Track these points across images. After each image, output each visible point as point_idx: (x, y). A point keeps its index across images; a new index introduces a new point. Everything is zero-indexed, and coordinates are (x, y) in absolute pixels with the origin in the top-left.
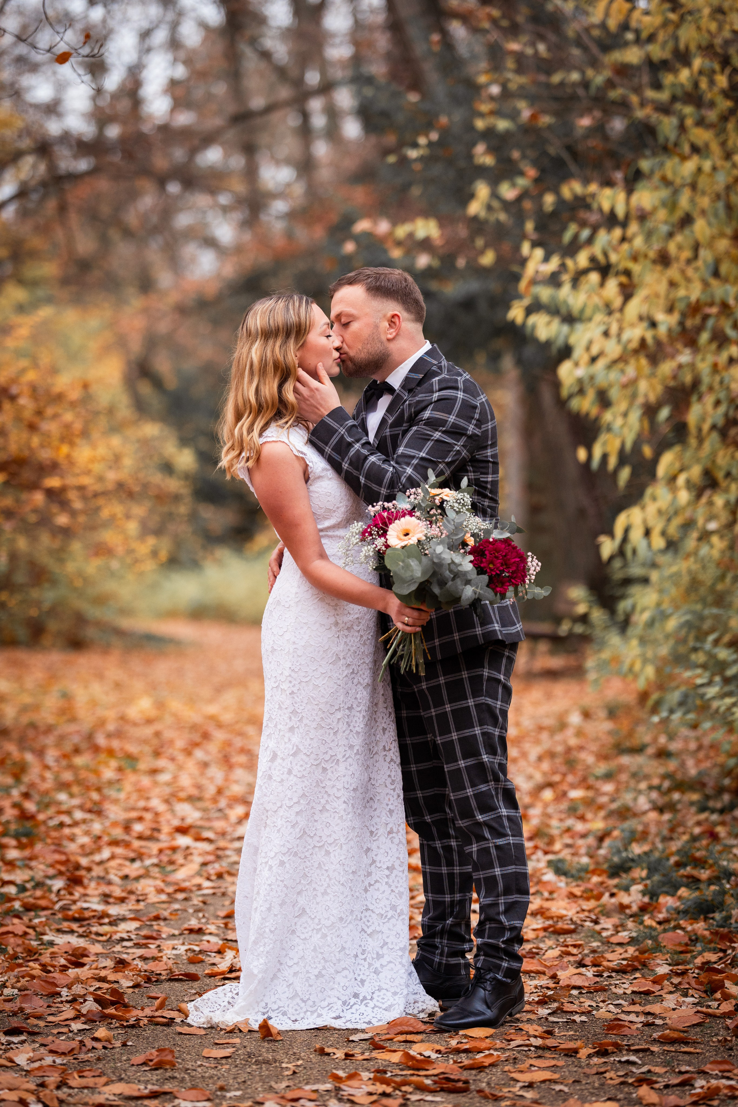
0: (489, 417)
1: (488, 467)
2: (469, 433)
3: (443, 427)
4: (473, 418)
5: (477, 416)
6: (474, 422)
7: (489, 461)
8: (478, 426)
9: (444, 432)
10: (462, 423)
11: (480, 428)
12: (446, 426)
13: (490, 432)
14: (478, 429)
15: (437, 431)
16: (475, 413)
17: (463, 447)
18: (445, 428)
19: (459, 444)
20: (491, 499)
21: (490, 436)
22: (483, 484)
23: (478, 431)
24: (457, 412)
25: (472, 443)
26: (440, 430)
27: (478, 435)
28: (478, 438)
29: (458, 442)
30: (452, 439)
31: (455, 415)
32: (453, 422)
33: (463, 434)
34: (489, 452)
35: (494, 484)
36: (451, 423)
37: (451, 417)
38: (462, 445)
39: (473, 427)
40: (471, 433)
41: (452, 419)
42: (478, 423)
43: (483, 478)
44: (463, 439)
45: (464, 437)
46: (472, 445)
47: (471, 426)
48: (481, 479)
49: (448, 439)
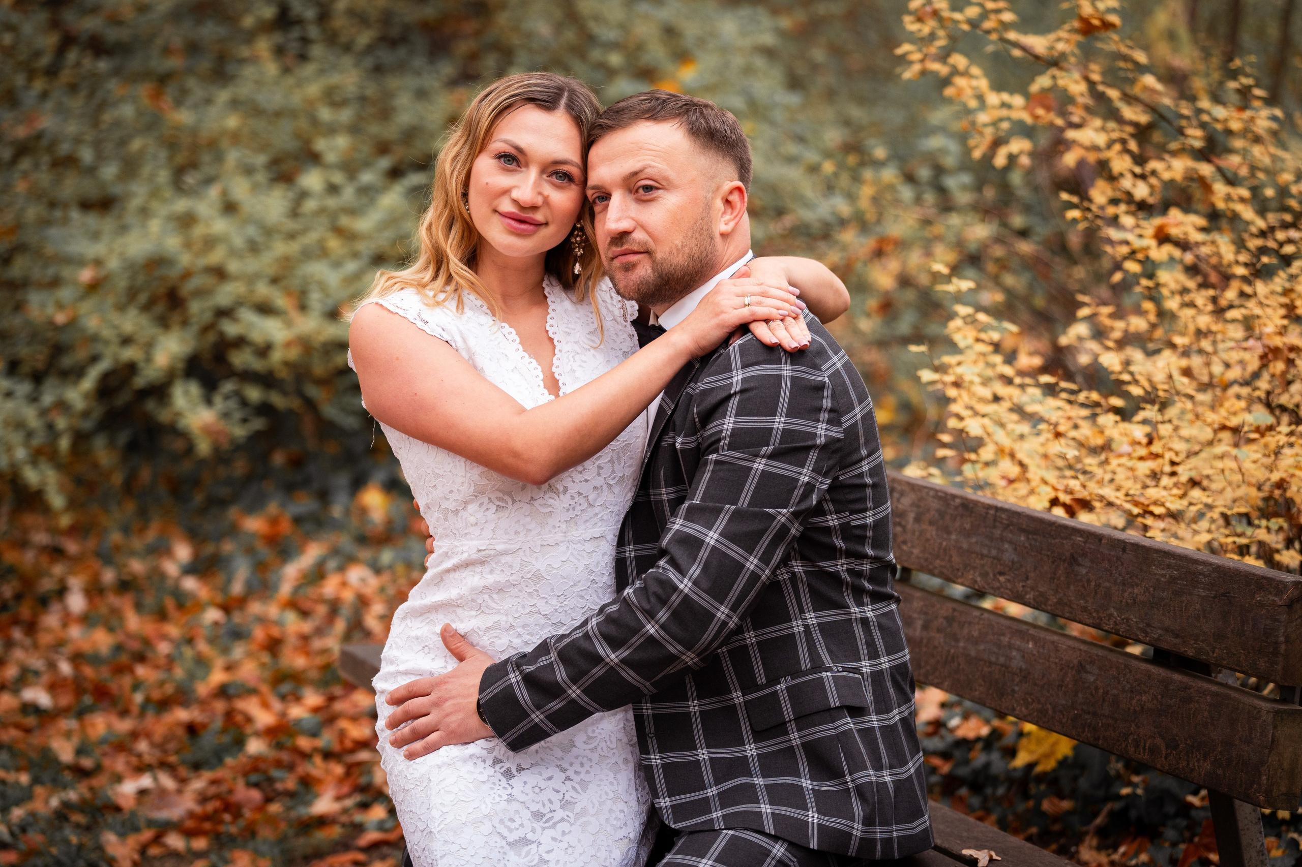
0: (853, 396)
1: (864, 499)
2: (821, 440)
3: (768, 445)
4: (820, 409)
5: (827, 403)
6: (824, 416)
7: (864, 486)
8: (834, 421)
9: (772, 456)
10: (801, 425)
11: (839, 424)
12: (772, 442)
13: (860, 426)
14: (835, 429)
15: (757, 456)
16: (823, 398)
17: (814, 475)
18: (771, 448)
19: (805, 471)
20: (876, 559)
21: (861, 433)
22: (858, 532)
23: (836, 433)
24: (786, 405)
25: (829, 459)
26: (762, 452)
27: (839, 440)
28: (838, 445)
29: (803, 467)
30: (790, 464)
31: (784, 413)
32: (783, 429)
33: (808, 449)
34: (865, 467)
35: (881, 525)
36: (780, 432)
37: (777, 419)
38: (812, 471)
39: (824, 426)
40: (823, 441)
41: (779, 422)
42: (832, 415)
43: (856, 521)
44: (810, 457)
45: (811, 453)
46: (831, 462)
47: (820, 425)
48: (854, 523)
49: (781, 468)
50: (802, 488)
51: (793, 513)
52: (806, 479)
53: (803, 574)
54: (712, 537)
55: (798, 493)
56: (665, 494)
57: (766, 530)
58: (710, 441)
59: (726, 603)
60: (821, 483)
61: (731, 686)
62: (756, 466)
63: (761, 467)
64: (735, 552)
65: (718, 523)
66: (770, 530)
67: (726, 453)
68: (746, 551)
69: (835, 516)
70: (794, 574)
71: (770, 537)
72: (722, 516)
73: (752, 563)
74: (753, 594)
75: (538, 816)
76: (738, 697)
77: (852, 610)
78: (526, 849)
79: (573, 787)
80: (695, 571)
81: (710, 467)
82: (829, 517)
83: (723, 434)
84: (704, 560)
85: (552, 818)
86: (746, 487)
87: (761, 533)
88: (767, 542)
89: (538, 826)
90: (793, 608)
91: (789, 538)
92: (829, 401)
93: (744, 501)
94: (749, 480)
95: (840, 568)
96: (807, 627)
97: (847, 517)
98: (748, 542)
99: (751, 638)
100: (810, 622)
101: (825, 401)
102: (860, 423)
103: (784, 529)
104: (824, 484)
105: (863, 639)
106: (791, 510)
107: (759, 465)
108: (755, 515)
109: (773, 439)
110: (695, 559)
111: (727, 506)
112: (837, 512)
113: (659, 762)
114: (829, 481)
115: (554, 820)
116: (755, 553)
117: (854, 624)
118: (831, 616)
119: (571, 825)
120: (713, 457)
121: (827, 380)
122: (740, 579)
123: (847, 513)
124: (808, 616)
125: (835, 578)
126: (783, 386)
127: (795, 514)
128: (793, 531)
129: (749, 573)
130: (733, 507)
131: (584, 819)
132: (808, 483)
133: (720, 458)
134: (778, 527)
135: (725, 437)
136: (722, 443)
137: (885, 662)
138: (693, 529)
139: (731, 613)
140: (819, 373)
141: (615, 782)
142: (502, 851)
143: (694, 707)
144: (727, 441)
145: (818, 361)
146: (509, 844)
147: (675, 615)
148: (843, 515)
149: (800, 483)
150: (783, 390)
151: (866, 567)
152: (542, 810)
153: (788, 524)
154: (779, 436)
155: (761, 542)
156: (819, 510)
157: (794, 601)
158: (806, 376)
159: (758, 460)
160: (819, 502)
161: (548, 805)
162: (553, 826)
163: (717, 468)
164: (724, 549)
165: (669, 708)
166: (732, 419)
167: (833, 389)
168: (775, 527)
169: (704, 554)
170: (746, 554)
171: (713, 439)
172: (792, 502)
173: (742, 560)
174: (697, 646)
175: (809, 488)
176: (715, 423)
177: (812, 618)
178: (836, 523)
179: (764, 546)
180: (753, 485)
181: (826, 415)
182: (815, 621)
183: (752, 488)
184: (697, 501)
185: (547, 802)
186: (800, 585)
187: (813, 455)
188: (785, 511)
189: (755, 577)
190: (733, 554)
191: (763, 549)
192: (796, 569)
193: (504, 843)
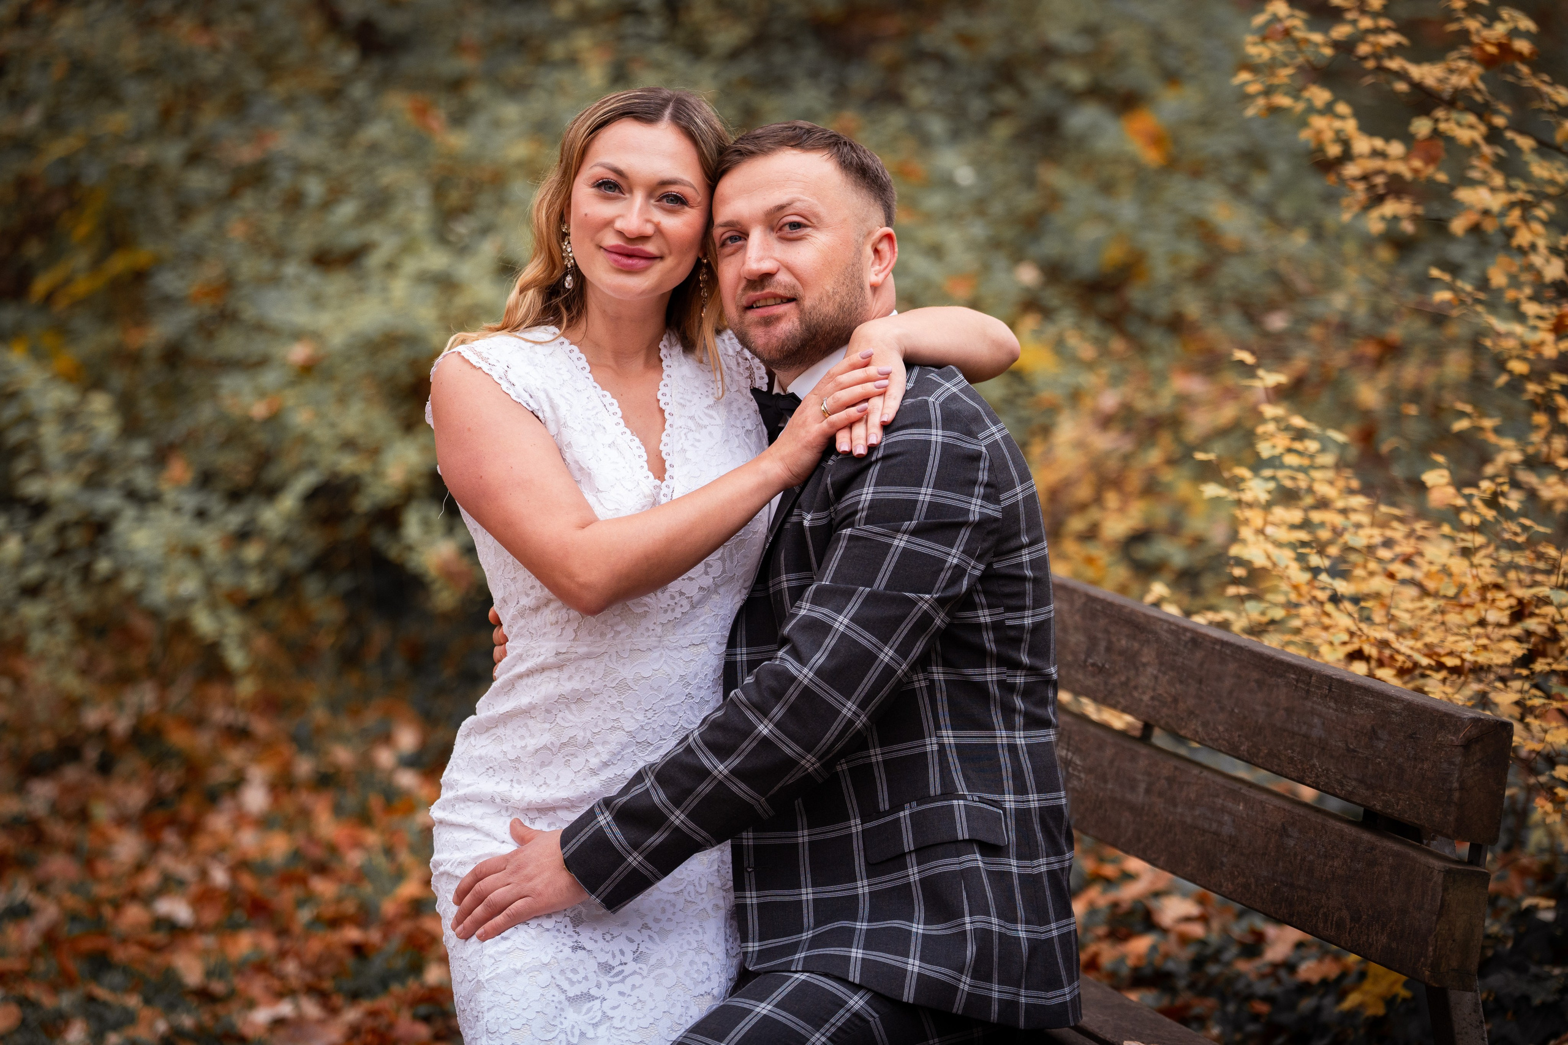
0: (1014, 474)
1: (1022, 595)
2: (974, 517)
3: (911, 520)
4: (974, 482)
5: (983, 476)
6: (979, 490)
7: (1023, 579)
8: (990, 497)
9: (915, 532)
10: (951, 499)
11: (997, 501)
12: (915, 517)
13: (1021, 509)
14: (992, 506)
15: (898, 531)
16: (978, 470)
17: (964, 557)
18: (914, 522)
19: (954, 551)
20: (1031, 670)
21: (1022, 517)
22: (1012, 633)
23: (993, 511)
24: (934, 475)
25: (984, 540)
26: (904, 527)
27: (996, 520)
28: (995, 526)
29: (952, 546)
30: (936, 542)
31: (931, 484)
32: (930, 502)
33: (959, 526)
34: (1026, 557)
35: (1041, 628)
36: (925, 506)
37: (923, 490)
38: (963, 552)
39: (979, 502)
40: (977, 518)
41: (925, 494)
42: (989, 490)
43: (1011, 620)
44: (961, 536)
45: (962, 532)
46: (986, 545)
47: (974, 501)
48: (1009, 623)
49: (926, 546)
50: (950, 572)
51: (937, 600)
52: (955, 561)
53: (943, 684)
54: (841, 622)
55: (945, 576)
56: (786, 581)
57: (905, 617)
58: (844, 514)
59: (854, 698)
60: (973, 567)
61: (850, 812)
62: (896, 542)
63: (902, 544)
64: (866, 639)
65: (849, 606)
66: (909, 618)
67: (862, 527)
68: (880, 640)
69: (987, 612)
70: (932, 682)
71: (909, 626)
72: (854, 599)
73: (887, 654)
74: (886, 690)
75: (606, 968)
76: (856, 826)
77: (998, 733)
78: (589, 1005)
79: (650, 937)
80: (819, 659)
81: (843, 544)
82: (980, 613)
83: (860, 506)
84: (830, 648)
85: (623, 971)
86: (884, 567)
87: (899, 620)
88: (906, 632)
89: (604, 980)
90: (928, 723)
91: (932, 629)
92: (986, 473)
93: (881, 582)
94: (888, 559)
95: (989, 678)
96: (942, 746)
97: (1000, 615)
98: (883, 630)
99: (876, 755)
100: (946, 741)
101: (980, 473)
102: (1021, 504)
103: (926, 620)
104: (977, 569)
105: (1010, 770)
106: (935, 596)
107: (900, 542)
108: (893, 599)
109: (917, 513)
110: (820, 646)
111: (861, 588)
112: (990, 607)
113: (755, 901)
114: (982, 567)
115: (624, 974)
116: (891, 643)
117: (1000, 751)
118: (973, 737)
119: (644, 978)
120: (847, 531)
121: (984, 449)
122: (871, 671)
123: (1002, 610)
124: (944, 733)
125: (980, 690)
126: (932, 452)
127: (941, 602)
128: (938, 622)
129: (882, 666)
130: (868, 589)
131: (659, 971)
132: (957, 566)
133: (856, 533)
134: (919, 614)
135: (863, 510)
136: (858, 516)
137: (1034, 800)
138: (820, 613)
139: (859, 711)
140: (975, 441)
141: (700, 931)
142: (559, 1007)
143: (803, 837)
144: (865, 513)
145: (974, 428)
146: (569, 999)
147: (793, 711)
148: (996, 611)
149: (947, 565)
150: (931, 458)
151: (1020, 680)
152: (611, 962)
153: (932, 612)
154: (925, 509)
155: (899, 631)
156: (967, 602)
157: (930, 714)
158: (959, 443)
159: (899, 536)
160: (970, 591)
161: (619, 956)
162: (622, 981)
163: (852, 544)
164: (854, 636)
165: (773, 838)
166: (871, 489)
167: (991, 460)
168: (915, 615)
169: (830, 642)
170: (880, 644)
171: (848, 512)
172: (937, 586)
173: (875, 650)
174: (818, 747)
175: (959, 572)
176: (851, 494)
177: (949, 737)
178: (988, 620)
179: (902, 636)
180: (892, 565)
181: (982, 490)
182: (952, 741)
183: (891, 568)
184: (826, 582)
185: (617, 953)
186: (938, 696)
187: (964, 535)
188: (927, 596)
189: (889, 671)
190: (864, 643)
191: (900, 639)
192: (936, 676)
193: (563, 997)
